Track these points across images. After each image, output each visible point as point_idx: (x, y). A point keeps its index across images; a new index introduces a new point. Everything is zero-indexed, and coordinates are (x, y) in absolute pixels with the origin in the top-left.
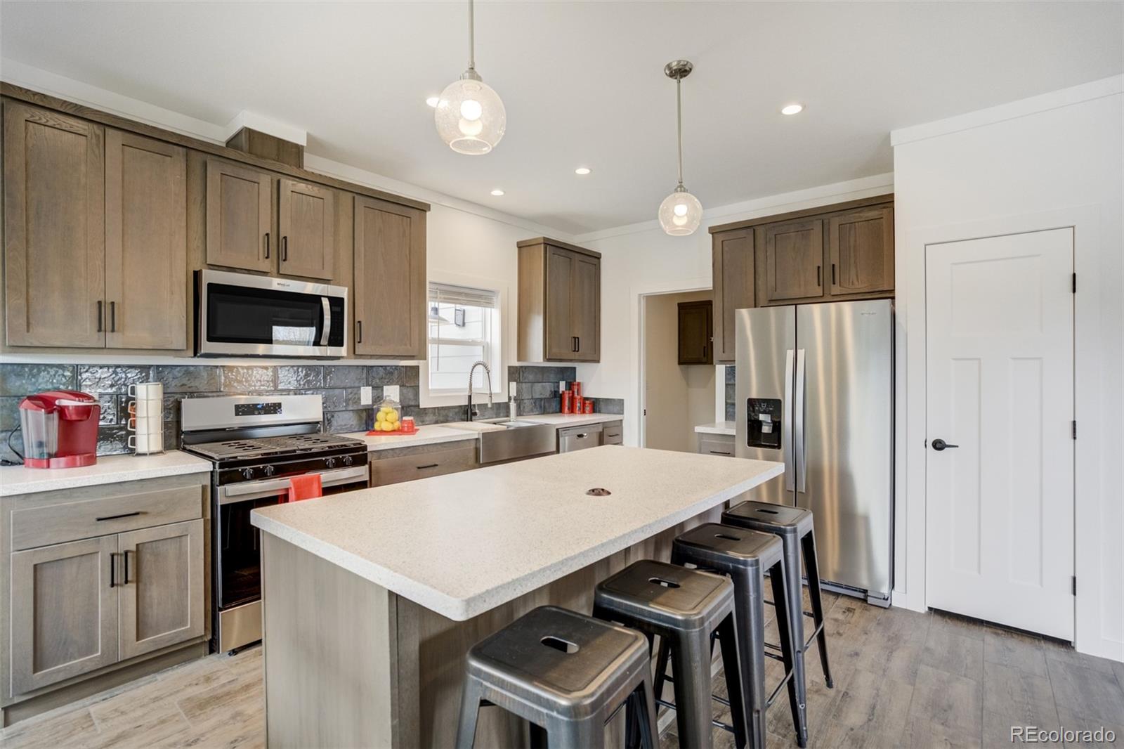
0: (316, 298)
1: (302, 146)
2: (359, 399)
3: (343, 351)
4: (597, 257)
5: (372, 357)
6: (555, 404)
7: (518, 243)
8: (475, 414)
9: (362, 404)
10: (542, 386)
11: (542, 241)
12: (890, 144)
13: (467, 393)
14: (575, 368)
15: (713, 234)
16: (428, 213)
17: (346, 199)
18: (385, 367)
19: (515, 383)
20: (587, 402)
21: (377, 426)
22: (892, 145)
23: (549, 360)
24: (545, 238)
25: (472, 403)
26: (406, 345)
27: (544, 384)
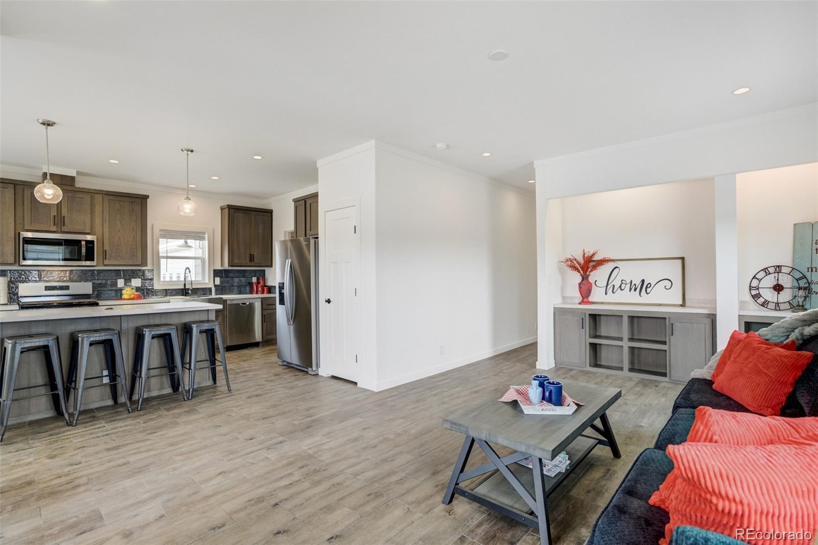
0: (79, 242)
1: (75, 177)
2: (117, 284)
3: (94, 263)
4: (270, 212)
5: (114, 265)
6: (248, 288)
7: (221, 207)
8: (188, 293)
9: (118, 286)
10: (239, 280)
11: (226, 207)
12: (316, 166)
13: (183, 283)
14: (265, 270)
15: (295, 202)
16: (148, 200)
17: (98, 198)
18: (133, 270)
19: (219, 278)
20: (265, 288)
21: (123, 297)
22: (317, 166)
23: (232, 266)
24: (228, 205)
25: (186, 288)
26: (134, 260)
27: (241, 279)
